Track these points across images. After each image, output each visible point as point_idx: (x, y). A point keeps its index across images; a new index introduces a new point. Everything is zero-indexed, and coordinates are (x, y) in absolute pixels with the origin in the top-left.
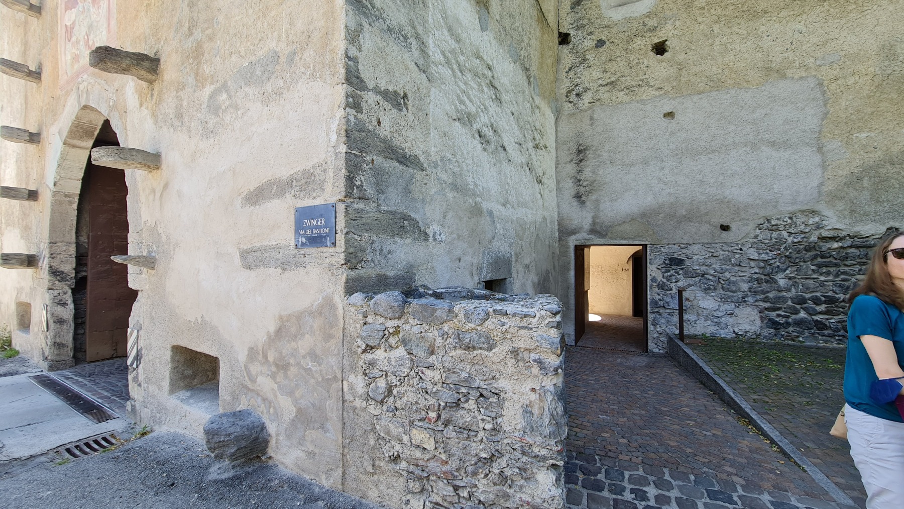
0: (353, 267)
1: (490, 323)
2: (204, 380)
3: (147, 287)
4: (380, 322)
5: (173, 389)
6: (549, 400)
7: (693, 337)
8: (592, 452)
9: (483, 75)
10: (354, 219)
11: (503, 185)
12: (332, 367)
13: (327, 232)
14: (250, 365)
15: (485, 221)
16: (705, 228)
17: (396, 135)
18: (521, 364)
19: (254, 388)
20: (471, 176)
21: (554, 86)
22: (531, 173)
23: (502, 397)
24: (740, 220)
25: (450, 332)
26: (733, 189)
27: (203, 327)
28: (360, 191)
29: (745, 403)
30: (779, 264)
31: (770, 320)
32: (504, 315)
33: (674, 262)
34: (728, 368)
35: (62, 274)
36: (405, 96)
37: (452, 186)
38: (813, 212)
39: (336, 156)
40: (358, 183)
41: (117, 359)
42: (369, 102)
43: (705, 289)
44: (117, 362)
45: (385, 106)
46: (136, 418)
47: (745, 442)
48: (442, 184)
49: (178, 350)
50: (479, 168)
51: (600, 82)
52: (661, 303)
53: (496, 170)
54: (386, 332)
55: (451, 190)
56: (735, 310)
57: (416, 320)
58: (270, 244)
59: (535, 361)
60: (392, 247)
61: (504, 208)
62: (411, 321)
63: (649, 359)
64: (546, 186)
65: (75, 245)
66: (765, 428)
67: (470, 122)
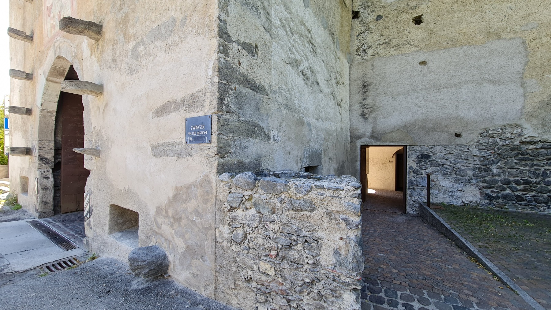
0: (222, 156)
1: (313, 194)
2: (130, 226)
3: (95, 168)
4: (239, 192)
5: (111, 231)
6: (352, 246)
7: (436, 204)
8: (375, 277)
9: (306, 36)
10: (223, 125)
11: (317, 106)
12: (209, 220)
13: (206, 133)
14: (157, 218)
15: (305, 129)
16: (445, 135)
17: (250, 72)
18: (333, 221)
19: (160, 232)
20: (297, 100)
21: (349, 45)
22: (334, 99)
23: (320, 243)
24: (468, 130)
25: (286, 199)
26: (464, 111)
27: (128, 193)
28: (227, 107)
29: (473, 247)
30: (493, 159)
31: (486, 194)
32: (322, 189)
33: (424, 157)
34: (460, 225)
35: (46, 160)
36: (256, 47)
37: (285, 106)
38: (517, 126)
39: (212, 84)
40: (226, 102)
41: (79, 212)
42: (233, 50)
43: (444, 174)
44: (79, 213)
45: (244, 53)
46: (89, 248)
47: (476, 273)
48: (279, 105)
49: (114, 207)
50: (302, 95)
51: (379, 42)
52: (415, 183)
53: (312, 97)
54: (244, 199)
55: (285, 108)
56: (463, 188)
57: (263, 191)
58: (170, 141)
59: (343, 219)
60: (247, 144)
61: (317, 121)
62: (260, 191)
63: (407, 217)
64: (343, 108)
65: (54, 142)
66: (488, 265)
67: (297, 65)
